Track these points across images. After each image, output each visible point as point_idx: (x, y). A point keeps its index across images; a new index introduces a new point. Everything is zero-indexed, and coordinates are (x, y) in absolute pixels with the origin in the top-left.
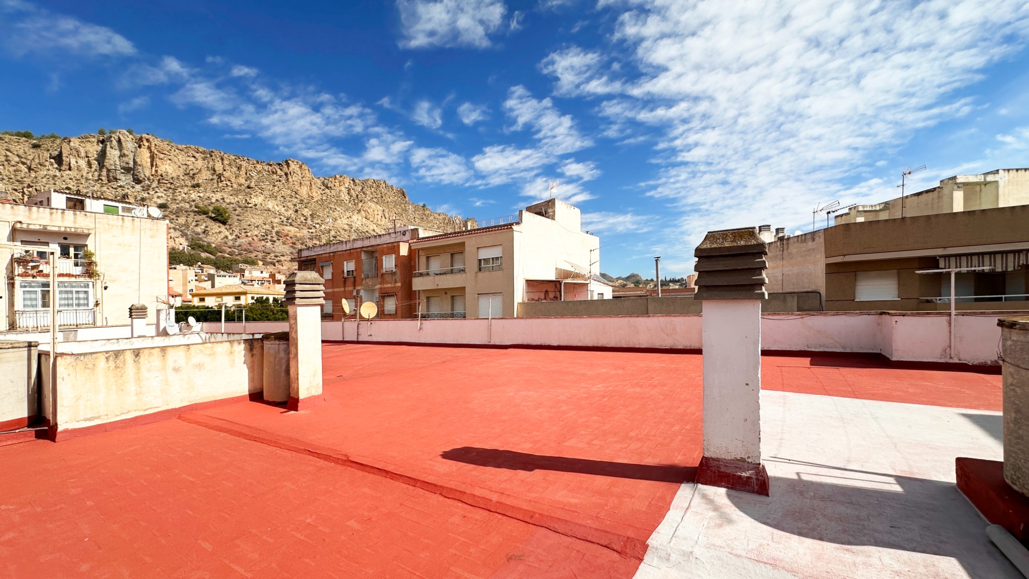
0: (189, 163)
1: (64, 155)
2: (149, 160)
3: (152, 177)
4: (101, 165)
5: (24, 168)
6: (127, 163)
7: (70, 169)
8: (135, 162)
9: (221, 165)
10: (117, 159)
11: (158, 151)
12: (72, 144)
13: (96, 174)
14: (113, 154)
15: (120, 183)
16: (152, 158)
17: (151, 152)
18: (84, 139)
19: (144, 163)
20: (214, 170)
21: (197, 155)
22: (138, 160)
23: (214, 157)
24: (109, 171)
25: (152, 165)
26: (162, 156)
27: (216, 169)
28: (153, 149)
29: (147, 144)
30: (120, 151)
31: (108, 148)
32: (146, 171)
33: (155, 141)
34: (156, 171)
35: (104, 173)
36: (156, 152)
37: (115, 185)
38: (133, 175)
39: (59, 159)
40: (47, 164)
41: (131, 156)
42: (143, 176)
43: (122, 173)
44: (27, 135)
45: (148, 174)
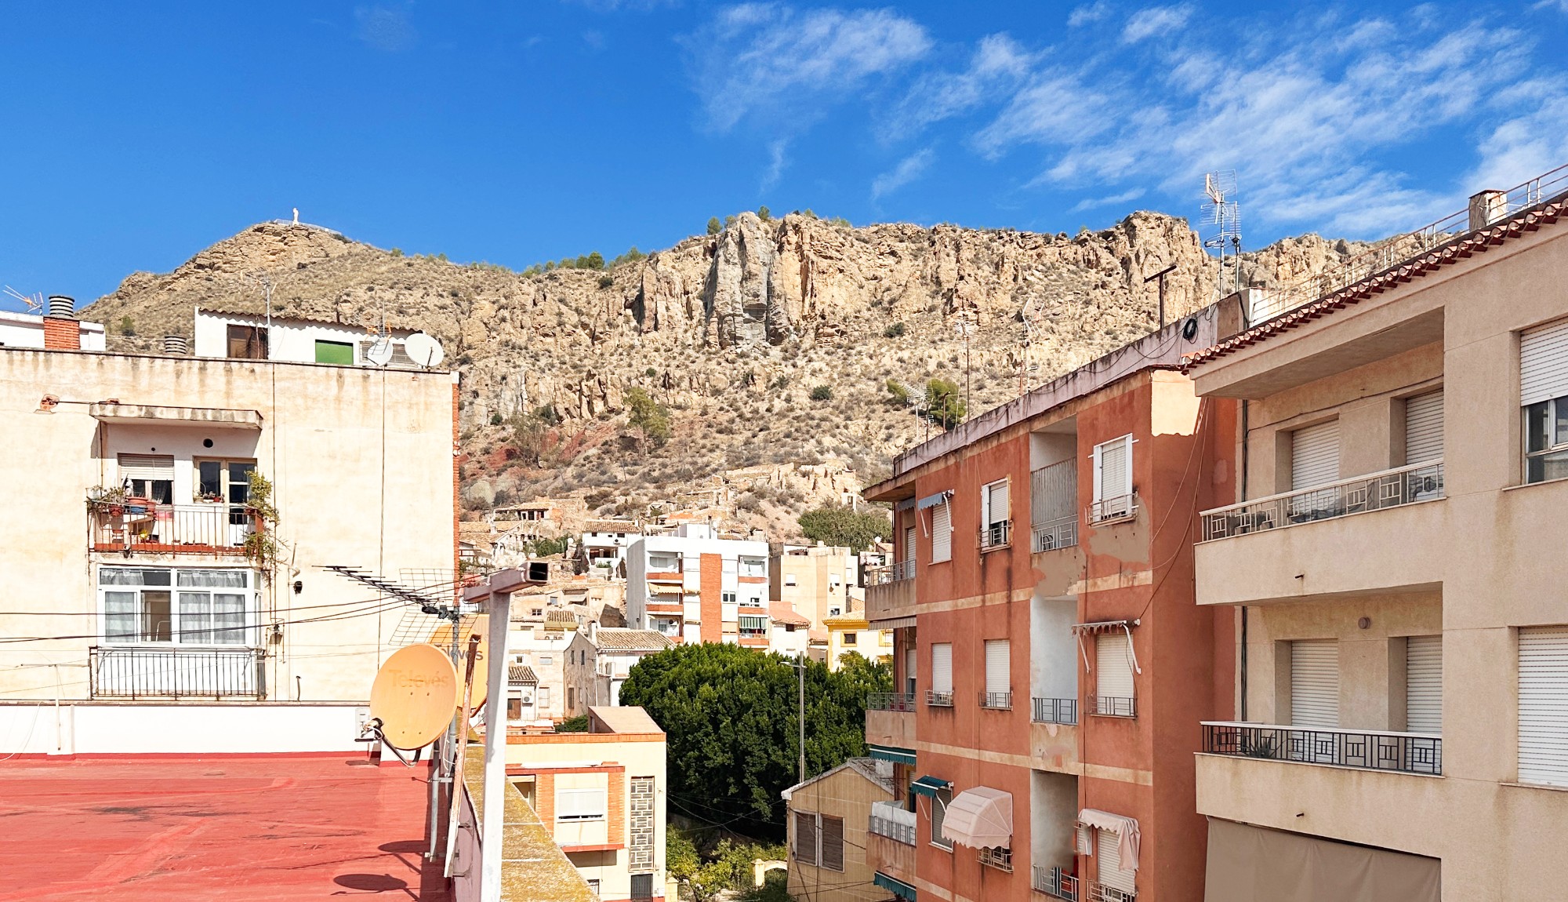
0: (880, 273)
1: (647, 295)
2: (798, 279)
3: (803, 323)
4: (709, 308)
5: (583, 336)
6: (756, 296)
7: (656, 328)
8: (770, 289)
9: (954, 265)
10: (737, 288)
11: (818, 253)
12: (660, 267)
13: (700, 329)
14: (728, 275)
15: (744, 347)
16: (805, 272)
17: (803, 257)
18: (681, 251)
19: (788, 289)
20: (939, 283)
21: (899, 247)
22: (776, 283)
23: (937, 246)
24: (721, 319)
25: (804, 293)
26: (824, 264)
27: (943, 278)
28: (806, 247)
29: (793, 238)
30: (743, 266)
31: (722, 265)
32: (791, 311)
33: (812, 227)
34: (813, 306)
35: (714, 327)
36: (813, 257)
37: (731, 352)
38: (768, 322)
39: (637, 306)
40: (621, 320)
41: (763, 277)
42: (785, 322)
43: (747, 321)
44: (594, 263)
45: (795, 316)
